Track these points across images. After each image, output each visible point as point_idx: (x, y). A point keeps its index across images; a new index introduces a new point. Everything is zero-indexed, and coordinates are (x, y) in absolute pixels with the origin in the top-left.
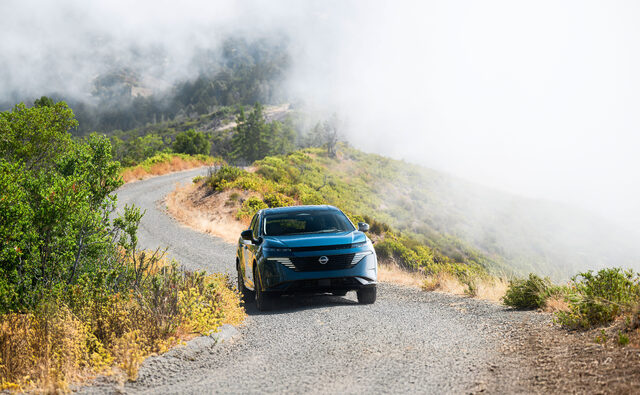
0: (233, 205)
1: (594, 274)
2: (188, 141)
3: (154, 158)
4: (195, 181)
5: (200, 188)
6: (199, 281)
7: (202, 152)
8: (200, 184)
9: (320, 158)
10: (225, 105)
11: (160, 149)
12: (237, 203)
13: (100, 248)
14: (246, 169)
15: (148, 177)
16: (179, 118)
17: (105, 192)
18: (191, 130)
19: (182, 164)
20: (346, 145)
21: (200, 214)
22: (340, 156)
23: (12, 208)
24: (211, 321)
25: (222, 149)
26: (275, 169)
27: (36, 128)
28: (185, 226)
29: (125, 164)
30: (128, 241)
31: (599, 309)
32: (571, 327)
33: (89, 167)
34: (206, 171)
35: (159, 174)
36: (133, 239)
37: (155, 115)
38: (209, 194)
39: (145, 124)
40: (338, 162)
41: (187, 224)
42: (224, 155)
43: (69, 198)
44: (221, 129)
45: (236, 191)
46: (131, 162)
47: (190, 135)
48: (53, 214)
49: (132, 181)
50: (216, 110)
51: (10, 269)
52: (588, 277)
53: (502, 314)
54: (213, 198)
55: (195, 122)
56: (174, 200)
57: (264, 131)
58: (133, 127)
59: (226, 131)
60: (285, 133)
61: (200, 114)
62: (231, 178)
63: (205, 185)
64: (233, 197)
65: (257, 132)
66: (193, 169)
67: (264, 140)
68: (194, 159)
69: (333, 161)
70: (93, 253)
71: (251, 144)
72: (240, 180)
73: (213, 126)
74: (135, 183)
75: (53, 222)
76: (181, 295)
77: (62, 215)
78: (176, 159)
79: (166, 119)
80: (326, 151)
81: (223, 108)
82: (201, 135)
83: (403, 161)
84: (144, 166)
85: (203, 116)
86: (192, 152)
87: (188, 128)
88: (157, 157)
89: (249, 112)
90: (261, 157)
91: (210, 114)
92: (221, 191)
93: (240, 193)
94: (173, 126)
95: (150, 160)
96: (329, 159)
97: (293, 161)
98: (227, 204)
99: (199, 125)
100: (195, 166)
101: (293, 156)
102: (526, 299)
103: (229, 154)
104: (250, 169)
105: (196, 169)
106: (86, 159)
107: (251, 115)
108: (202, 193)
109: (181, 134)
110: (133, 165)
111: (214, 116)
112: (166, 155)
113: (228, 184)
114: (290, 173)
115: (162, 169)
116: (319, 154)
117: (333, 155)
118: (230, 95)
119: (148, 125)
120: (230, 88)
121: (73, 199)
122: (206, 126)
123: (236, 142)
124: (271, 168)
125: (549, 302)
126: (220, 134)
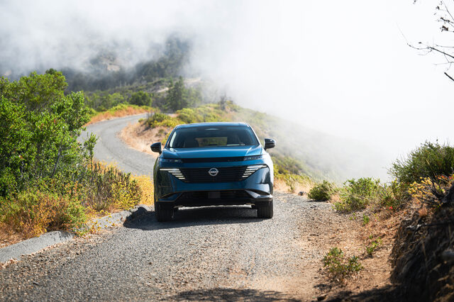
0: (160, 136)
1: (356, 181)
2: (139, 98)
3: (117, 107)
4: (140, 121)
5: (142, 126)
6: (127, 179)
7: (147, 104)
8: (142, 123)
9: (216, 110)
10: (162, 76)
11: (121, 102)
12: (163, 134)
13: (73, 158)
14: (170, 115)
15: (112, 118)
16: (135, 84)
17: (80, 126)
18: (141, 91)
19: (133, 111)
20: (231, 102)
21: (140, 140)
22: (228, 109)
23: (17, 132)
24: (131, 202)
25: (159, 103)
26: (189, 116)
27: (42, 87)
28: (131, 148)
29: (99, 110)
30: (88, 155)
31: (358, 201)
32: (342, 211)
33: (70, 110)
34: (146, 115)
35: (119, 116)
36: (91, 153)
37: (120, 82)
38: (147, 129)
39: (115, 87)
40: (227, 112)
41: (133, 146)
42: (160, 107)
43: (52, 128)
44: (159, 91)
45: (163, 128)
46: (103, 109)
47: (140, 94)
48: (42, 137)
49: (103, 120)
50: (157, 80)
51: (16, 168)
52: (352, 182)
53: (306, 203)
54: (149, 132)
55: (144, 87)
56: (126, 132)
57: (184, 93)
58: (107, 89)
59: (163, 93)
60: (197, 95)
61: (148, 82)
62: (160, 120)
63: (145, 124)
64: (161, 131)
65: (180, 94)
66: (140, 114)
67: (185, 99)
68: (141, 108)
69: (224, 112)
70: (68, 160)
71: (176, 101)
72: (165, 121)
73: (155, 89)
74: (105, 122)
75: (42, 141)
76: (113, 186)
77: (47, 137)
78: (130, 108)
79: (127, 84)
80: (220, 106)
81: (161, 79)
82: (147, 94)
83: (265, 114)
84: (111, 111)
85: (149, 83)
86: (140, 104)
87: (139, 90)
88: (119, 107)
89: (175, 82)
90: (181, 109)
91: (153, 82)
92: (154, 127)
93: (165, 129)
94: (131, 89)
95: (114, 108)
96: (221, 111)
97: (199, 111)
98: (157, 135)
99: (147, 89)
100: (141, 112)
101: (199, 109)
102: (320, 195)
103: (163, 106)
104: (173, 116)
105: (142, 114)
106: (69, 106)
107: (177, 83)
108: (143, 128)
109: (134, 93)
110: (104, 110)
111: (155, 84)
112: (124, 106)
113: (158, 123)
114: (197, 118)
115: (121, 114)
116: (216, 108)
117: (223, 109)
118: (166, 71)
119: (117, 88)
120: (166, 68)
121: (54, 128)
122: (151, 89)
123: (168, 99)
124: (186, 115)
125: (333, 197)
126: (159, 94)
